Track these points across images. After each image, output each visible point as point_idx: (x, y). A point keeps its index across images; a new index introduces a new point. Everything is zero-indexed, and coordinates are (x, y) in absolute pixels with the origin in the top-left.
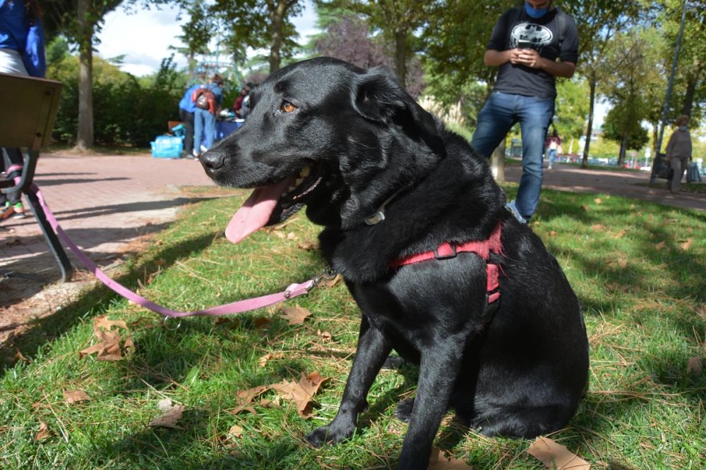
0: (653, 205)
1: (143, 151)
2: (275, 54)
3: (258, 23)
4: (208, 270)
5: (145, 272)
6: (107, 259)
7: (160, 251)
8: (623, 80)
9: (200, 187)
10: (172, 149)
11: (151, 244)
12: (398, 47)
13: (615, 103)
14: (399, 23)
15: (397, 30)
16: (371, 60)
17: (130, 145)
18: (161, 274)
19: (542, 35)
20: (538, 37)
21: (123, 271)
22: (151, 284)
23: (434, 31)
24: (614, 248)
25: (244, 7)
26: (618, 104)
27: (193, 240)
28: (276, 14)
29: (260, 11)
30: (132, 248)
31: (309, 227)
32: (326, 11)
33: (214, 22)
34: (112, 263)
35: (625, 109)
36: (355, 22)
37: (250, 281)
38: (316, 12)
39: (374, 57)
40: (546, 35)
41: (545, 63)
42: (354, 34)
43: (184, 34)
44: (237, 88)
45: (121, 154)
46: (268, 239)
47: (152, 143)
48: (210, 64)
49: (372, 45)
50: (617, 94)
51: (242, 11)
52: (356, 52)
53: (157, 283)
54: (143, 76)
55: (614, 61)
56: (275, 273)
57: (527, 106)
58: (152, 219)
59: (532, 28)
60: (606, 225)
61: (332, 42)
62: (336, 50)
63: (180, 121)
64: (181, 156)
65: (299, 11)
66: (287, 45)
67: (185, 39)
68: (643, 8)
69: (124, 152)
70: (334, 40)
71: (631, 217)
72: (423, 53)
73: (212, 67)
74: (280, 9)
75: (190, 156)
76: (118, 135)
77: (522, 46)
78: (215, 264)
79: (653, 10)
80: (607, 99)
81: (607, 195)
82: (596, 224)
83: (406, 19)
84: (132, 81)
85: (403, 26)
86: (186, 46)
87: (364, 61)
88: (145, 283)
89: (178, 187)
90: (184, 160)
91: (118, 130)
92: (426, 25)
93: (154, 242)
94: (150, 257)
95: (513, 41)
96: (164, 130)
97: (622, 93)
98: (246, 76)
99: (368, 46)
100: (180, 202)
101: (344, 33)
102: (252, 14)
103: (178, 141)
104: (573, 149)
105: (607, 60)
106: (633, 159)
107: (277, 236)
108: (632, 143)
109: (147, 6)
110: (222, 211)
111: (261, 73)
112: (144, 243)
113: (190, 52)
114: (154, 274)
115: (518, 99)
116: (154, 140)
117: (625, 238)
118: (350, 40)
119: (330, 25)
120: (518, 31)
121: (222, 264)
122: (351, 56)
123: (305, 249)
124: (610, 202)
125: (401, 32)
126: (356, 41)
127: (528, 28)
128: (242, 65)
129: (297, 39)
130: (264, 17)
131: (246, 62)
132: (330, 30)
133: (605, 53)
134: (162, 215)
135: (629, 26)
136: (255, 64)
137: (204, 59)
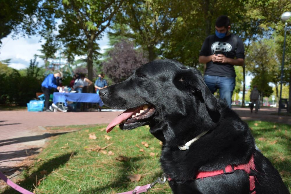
0: (285, 125)
1: (22, 108)
2: (90, 59)
3: (80, 43)
4: (71, 175)
5: (36, 178)
6: (10, 171)
7: (41, 164)
8: (258, 64)
9: (56, 127)
10: (38, 107)
11: (35, 161)
12: (150, 53)
13: (255, 75)
14: (150, 42)
15: (149, 46)
16: (136, 60)
17: (14, 105)
18: (45, 179)
19: (226, 47)
20: (225, 48)
21: (22, 178)
22: (40, 185)
23: (166, 46)
24: (274, 150)
25: (73, 36)
26: (257, 76)
27: (58, 157)
28: (90, 39)
29: (82, 38)
30: (24, 164)
31: (118, 147)
32: (113, 37)
33: (59, 43)
34: (14, 173)
35: (260, 78)
36: (128, 42)
37: (95, 180)
38: (108, 37)
39: (137, 59)
40: (228, 47)
41: (229, 60)
42: (127, 48)
43: (42, 49)
44: (70, 75)
45: (10, 110)
46: (99, 155)
47: (28, 104)
48: (56, 63)
49: (136, 53)
50: (256, 71)
51: (72, 38)
52: (128, 56)
53: (43, 185)
54: (21, 70)
55: (252, 55)
56: (107, 175)
57: (222, 81)
58: (33, 146)
59: (221, 44)
60: (265, 137)
61: (116, 52)
62: (118, 56)
63: (42, 92)
64: (43, 110)
65: (101, 38)
66: (95, 54)
67: (43, 51)
68: (265, 30)
69: (12, 109)
70: (117, 51)
71: (276, 132)
72: (162, 56)
73: (57, 65)
74: (92, 37)
75: (48, 110)
76: (8, 100)
77: (217, 53)
78: (73, 171)
79: (269, 31)
80: (251, 73)
81: (259, 121)
82: (260, 137)
83: (153, 40)
84: (16, 72)
85: (152, 43)
86: (43, 54)
87: (132, 60)
88: (36, 185)
89: (44, 127)
90: (45, 112)
91: (8, 97)
92: (162, 43)
93: (37, 159)
94: (36, 169)
95: (213, 51)
96: (34, 97)
97: (258, 70)
98: (74, 69)
99: (134, 53)
100: (47, 136)
101: (122, 47)
102: (78, 39)
103: (41, 102)
104: (236, 98)
105: (249, 55)
106: (266, 101)
107: (103, 153)
108: (265, 93)
109: (24, 35)
110: (71, 141)
111: (82, 67)
112: (31, 160)
113: (46, 57)
114: (41, 180)
115: (217, 78)
116: (29, 102)
117: (278, 144)
118: (125, 50)
119: (115, 44)
120: (215, 46)
121: (77, 171)
122: (126, 58)
123: (120, 160)
124: (262, 125)
125: (151, 46)
126: (128, 51)
127: (219, 44)
128: (72, 63)
129: (99, 51)
130: (84, 40)
131: (74, 62)
132: (115, 46)
133: (248, 52)
134: (38, 143)
135: (259, 39)
136: (78, 63)
137: (53, 61)
